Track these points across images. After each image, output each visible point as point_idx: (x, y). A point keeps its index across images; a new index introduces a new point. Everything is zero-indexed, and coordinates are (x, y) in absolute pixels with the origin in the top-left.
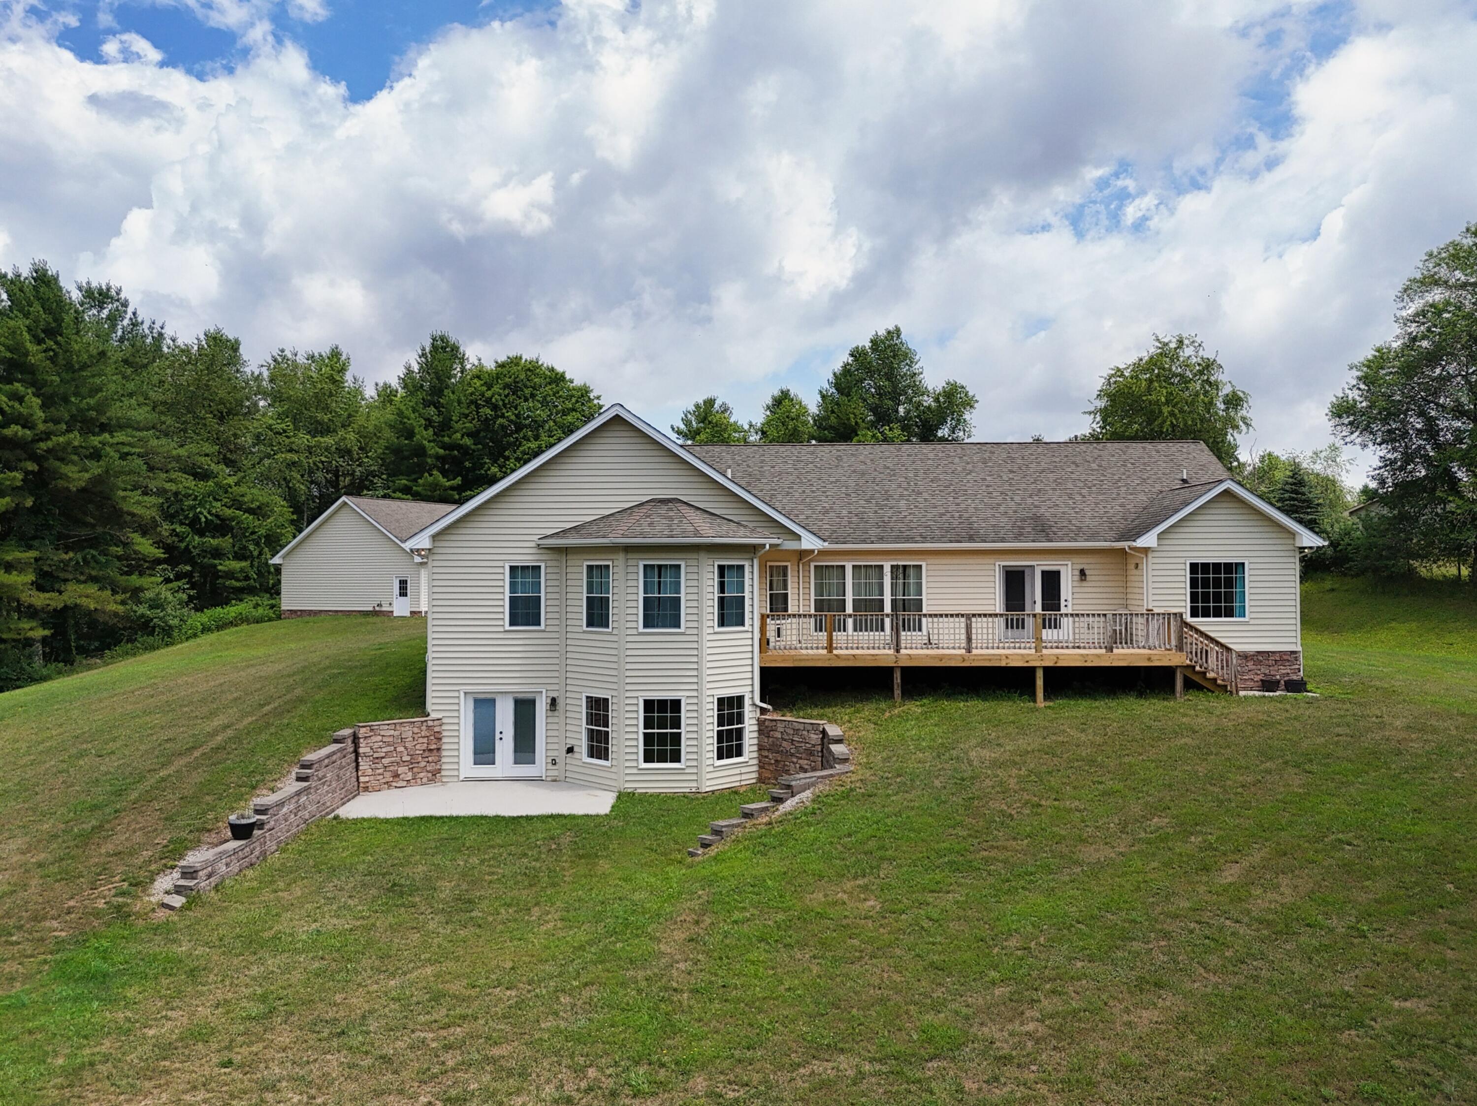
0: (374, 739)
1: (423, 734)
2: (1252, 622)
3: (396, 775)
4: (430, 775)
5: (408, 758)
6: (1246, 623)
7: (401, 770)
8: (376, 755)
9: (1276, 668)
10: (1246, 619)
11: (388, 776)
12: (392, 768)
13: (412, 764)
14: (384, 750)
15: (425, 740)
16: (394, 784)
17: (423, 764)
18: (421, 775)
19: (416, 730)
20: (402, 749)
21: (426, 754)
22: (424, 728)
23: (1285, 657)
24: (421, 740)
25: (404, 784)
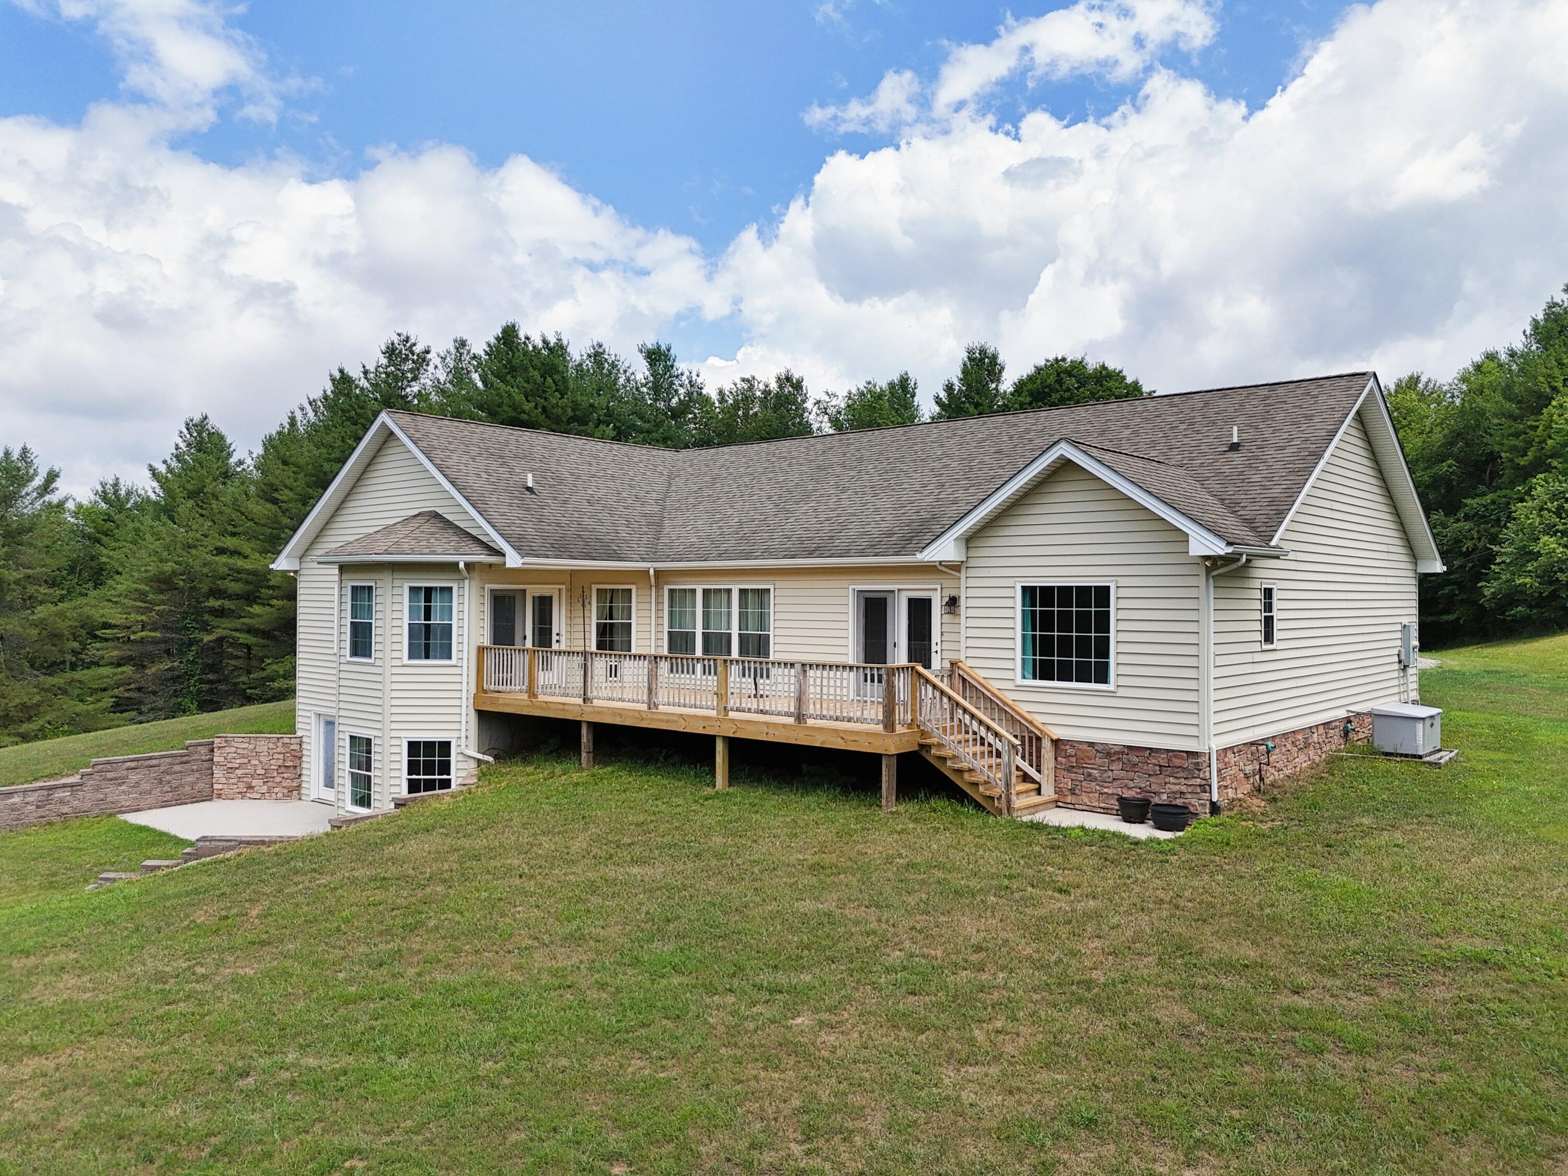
0: (228, 750)
1: (279, 750)
2: (1122, 692)
3: (250, 787)
4: (285, 791)
5: (263, 772)
6: (1111, 694)
7: (254, 783)
8: (229, 765)
9: (1160, 779)
10: (1110, 687)
11: (242, 787)
12: (245, 780)
13: (266, 778)
14: (238, 761)
15: (281, 756)
16: (248, 795)
17: (278, 779)
18: (276, 790)
19: (271, 746)
20: (257, 762)
21: (282, 770)
22: (280, 744)
23: (1177, 762)
24: (276, 756)
25: (259, 796)
